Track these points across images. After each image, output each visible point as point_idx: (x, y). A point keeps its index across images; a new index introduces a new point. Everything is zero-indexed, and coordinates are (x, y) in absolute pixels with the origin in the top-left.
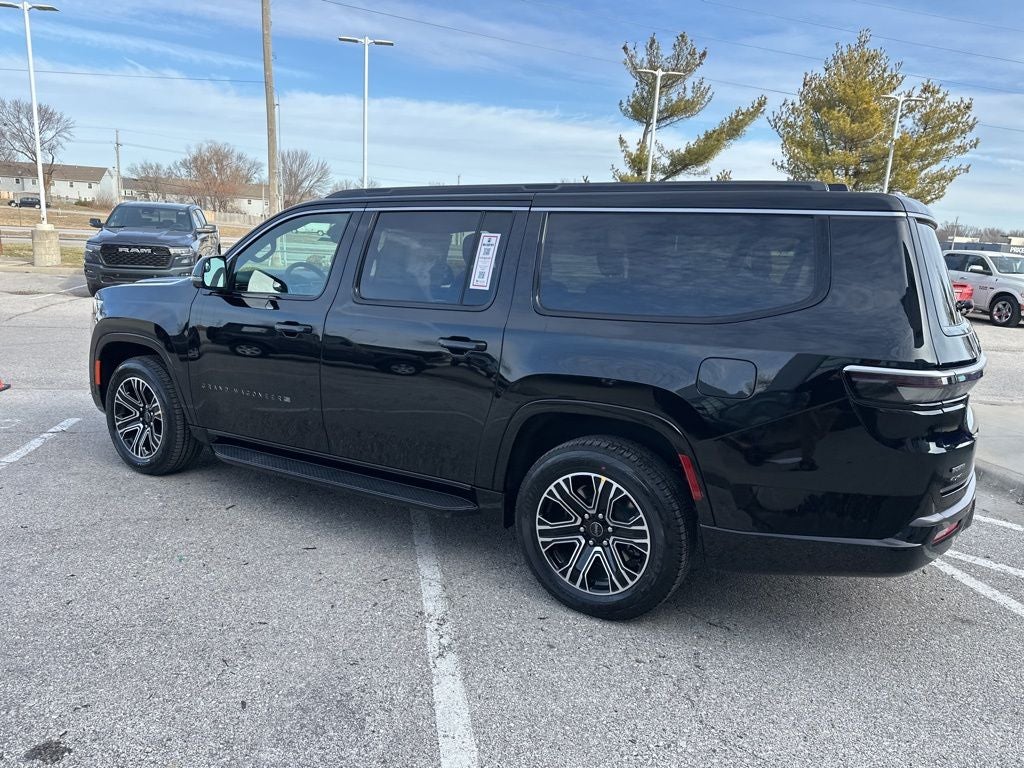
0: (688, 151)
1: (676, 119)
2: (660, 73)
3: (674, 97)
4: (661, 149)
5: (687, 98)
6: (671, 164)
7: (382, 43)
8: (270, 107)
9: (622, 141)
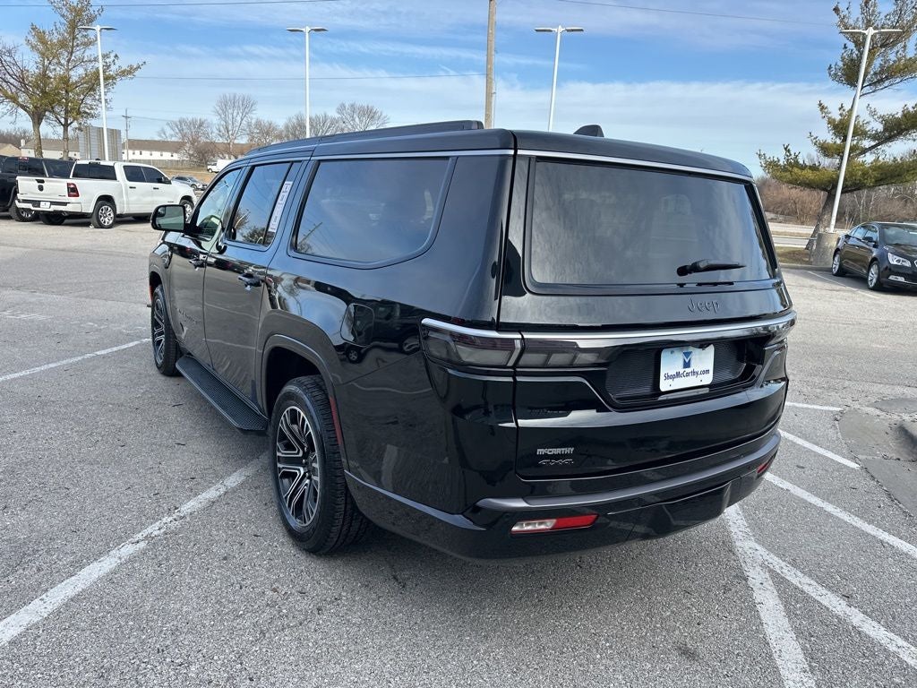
0: (906, 115)
1: (898, 80)
2: (870, 32)
3: (892, 57)
4: (873, 113)
5: (908, 57)
6: (885, 129)
7: (573, 30)
8: (489, 95)
9: (822, 108)
